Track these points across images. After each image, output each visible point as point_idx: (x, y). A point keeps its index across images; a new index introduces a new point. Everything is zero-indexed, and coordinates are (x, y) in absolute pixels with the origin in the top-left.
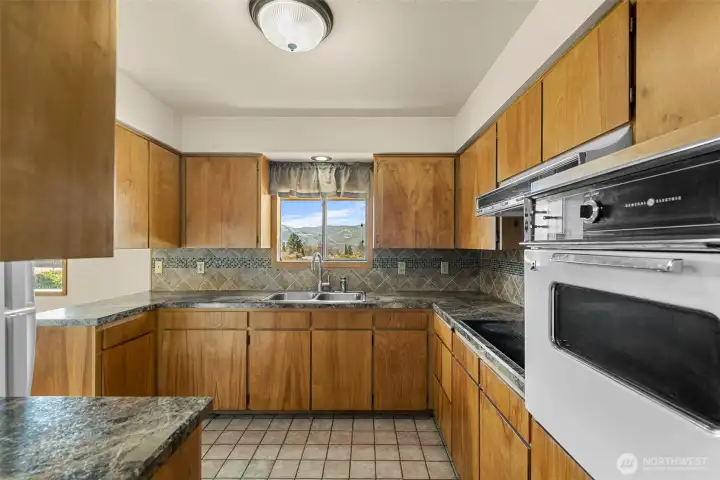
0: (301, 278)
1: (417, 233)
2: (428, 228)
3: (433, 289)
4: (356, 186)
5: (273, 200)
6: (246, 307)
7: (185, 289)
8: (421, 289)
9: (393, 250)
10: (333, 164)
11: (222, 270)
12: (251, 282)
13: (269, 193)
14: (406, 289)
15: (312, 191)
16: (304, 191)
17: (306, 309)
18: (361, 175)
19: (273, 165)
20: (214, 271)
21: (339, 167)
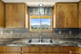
0: (36, 35)
1: (67, 24)
2: (70, 22)
3: (68, 38)
4: (49, 13)
5: (29, 16)
6: (21, 45)
7: (8, 38)
8: (65, 38)
9: (58, 28)
10: (43, 7)
11: (17, 33)
12: (24, 36)
13: (28, 14)
14: (61, 38)
15: (38, 14)
16: (36, 14)
17: (39, 46)
18: (50, 10)
19: (29, 7)
20: (15, 33)
21: (45, 8)
